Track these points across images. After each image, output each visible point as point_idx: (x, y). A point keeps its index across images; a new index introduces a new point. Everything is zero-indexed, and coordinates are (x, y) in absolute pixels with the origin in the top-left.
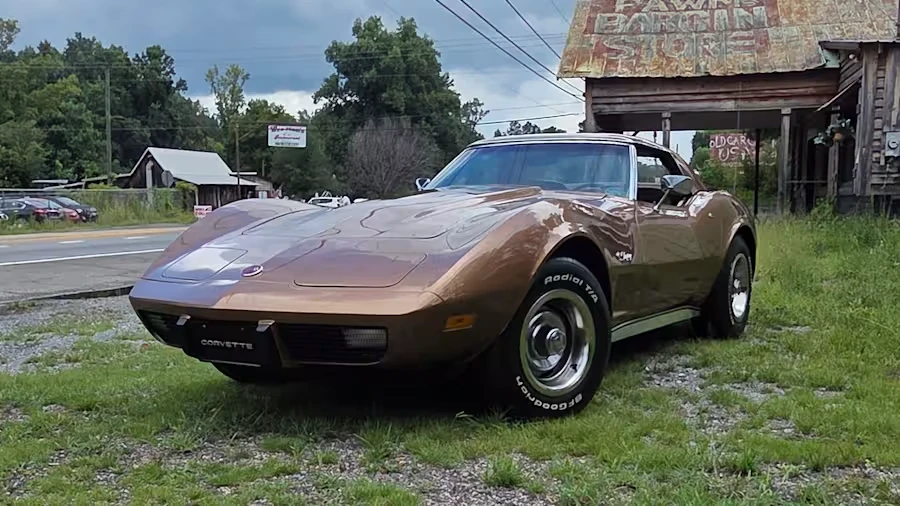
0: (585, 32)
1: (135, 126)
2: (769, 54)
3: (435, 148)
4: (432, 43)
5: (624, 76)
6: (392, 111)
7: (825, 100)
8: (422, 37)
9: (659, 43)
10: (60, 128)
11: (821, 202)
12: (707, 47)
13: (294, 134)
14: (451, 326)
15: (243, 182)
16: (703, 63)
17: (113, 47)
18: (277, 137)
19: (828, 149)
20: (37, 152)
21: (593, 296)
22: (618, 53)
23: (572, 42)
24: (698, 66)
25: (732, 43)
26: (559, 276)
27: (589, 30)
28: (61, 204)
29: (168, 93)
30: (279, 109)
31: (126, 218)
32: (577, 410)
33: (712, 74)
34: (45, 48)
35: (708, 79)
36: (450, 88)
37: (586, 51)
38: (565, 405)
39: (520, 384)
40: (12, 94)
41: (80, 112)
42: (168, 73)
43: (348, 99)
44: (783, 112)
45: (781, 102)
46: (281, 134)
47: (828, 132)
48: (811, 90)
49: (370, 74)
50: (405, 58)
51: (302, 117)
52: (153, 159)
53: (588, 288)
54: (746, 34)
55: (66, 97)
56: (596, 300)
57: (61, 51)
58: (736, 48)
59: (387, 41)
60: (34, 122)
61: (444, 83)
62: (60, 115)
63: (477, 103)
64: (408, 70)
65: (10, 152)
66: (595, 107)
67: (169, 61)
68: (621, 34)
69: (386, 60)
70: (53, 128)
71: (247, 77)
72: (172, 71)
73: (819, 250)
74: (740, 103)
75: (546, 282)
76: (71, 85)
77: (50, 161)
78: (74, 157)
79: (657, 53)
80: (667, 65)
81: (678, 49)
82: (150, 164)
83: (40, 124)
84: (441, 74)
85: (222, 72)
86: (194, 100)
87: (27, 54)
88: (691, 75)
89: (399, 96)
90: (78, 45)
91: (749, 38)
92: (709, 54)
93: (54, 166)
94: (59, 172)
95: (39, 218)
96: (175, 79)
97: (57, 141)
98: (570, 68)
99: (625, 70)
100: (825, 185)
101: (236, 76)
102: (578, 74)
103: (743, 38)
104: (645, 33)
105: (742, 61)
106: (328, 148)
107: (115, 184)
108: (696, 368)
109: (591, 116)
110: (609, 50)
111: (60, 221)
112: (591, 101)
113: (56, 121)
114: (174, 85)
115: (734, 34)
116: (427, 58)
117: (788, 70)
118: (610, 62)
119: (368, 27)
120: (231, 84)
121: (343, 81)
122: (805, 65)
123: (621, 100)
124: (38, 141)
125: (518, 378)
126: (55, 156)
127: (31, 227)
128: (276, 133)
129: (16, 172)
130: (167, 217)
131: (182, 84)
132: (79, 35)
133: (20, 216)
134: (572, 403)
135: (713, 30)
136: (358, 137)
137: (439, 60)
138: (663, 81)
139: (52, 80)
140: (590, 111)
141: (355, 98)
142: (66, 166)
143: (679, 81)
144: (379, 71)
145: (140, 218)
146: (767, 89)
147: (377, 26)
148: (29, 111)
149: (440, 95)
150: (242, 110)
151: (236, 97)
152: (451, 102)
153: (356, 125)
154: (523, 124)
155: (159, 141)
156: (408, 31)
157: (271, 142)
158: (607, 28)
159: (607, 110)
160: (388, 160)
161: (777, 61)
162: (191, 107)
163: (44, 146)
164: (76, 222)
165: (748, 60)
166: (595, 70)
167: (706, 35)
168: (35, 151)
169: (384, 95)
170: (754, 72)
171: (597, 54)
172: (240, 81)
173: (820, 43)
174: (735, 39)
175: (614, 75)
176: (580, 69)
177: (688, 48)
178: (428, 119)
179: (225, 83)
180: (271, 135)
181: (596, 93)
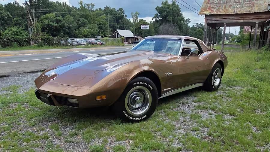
0: (207, 3)
1: (116, 25)
2: (254, 7)
3: (178, 29)
4: (179, 6)
5: (215, 14)
6: (169, 21)
7: (267, 19)
8: (177, 4)
9: (225, 6)
10: (101, 25)
11: (265, 46)
12: (237, 6)
13: (146, 27)
14: (98, 98)
15: (135, 37)
16: (236, 10)
17: (113, 8)
18: (143, 27)
19: (268, 32)
20: (97, 30)
21: (151, 88)
22: (214, 8)
23: (203, 6)
24: (234, 11)
25: (245, 5)
26: (139, 83)
27: (208, 3)
28: (98, 41)
29: (123, 18)
30: (145, 21)
31: (110, 44)
32: (145, 119)
33: (238, 13)
34: (100, 9)
35: (237, 14)
36: (183, 16)
37: (206, 8)
38: (141, 118)
39: (125, 113)
40: (93, 18)
41: (105, 22)
42: (123, 14)
43: (160, 19)
44: (256, 23)
45: (256, 20)
46: (144, 26)
47: (267, 28)
48: (264, 17)
49: (165, 13)
50: (173, 9)
51: (151, 23)
52: (117, 32)
53: (149, 85)
54: (248, 3)
55: (103, 19)
56: (152, 89)
57: (103, 9)
58: (245, 6)
59: (169, 5)
60: (96, 24)
61: (181, 15)
62: (102, 23)
63: (189, 19)
64: (173, 12)
65: (92, 30)
66: (207, 22)
67: (124, 11)
68: (216, 3)
69: (169, 10)
70: (100, 25)
71: (139, 14)
72: (124, 13)
73: (258, 60)
74: (245, 20)
75: (134, 84)
76: (104, 16)
77: (99, 32)
78: (104, 31)
79: (224, 8)
80: (226, 11)
81: (230, 7)
82: (117, 33)
83: (97, 25)
84: (181, 13)
85: (134, 13)
86: (129, 19)
87: (97, 10)
88: (232, 13)
89: (170, 18)
90: (107, 8)
91: (249, 4)
92: (238, 8)
93: (100, 33)
94: (100, 34)
95: (93, 44)
96: (125, 15)
97: (101, 28)
98: (202, 12)
99: (216, 12)
100: (267, 41)
101: (137, 14)
102: (203, 14)
103: (248, 4)
104: (222, 3)
105: (246, 10)
106: (155, 30)
107: (109, 37)
108: (195, 102)
109: (206, 24)
110: (212, 8)
111: (97, 45)
112: (206, 20)
113: (101, 24)
114: (124, 16)
115: (245, 3)
116: (177, 9)
117: (258, 12)
118: (212, 11)
119: (165, 3)
120: (136, 15)
121: (159, 15)
122: (263, 11)
123: (214, 20)
124: (97, 28)
125: (124, 111)
126: (100, 31)
127: (91, 46)
128: (143, 26)
129: (92, 34)
130: (118, 44)
131: (126, 16)
132: (106, 6)
133: (89, 44)
134: (143, 118)
135: (240, 2)
136: (161, 27)
137: (180, 10)
138: (225, 15)
139: (101, 15)
140: (206, 22)
141: (161, 18)
142: (102, 33)
143: (229, 15)
144: (167, 12)
145: (113, 44)
146: (253, 17)
147: (167, 2)
148: (96, 22)
149: (180, 17)
150: (138, 21)
151: (137, 18)
152: (182, 19)
153: (161, 24)
154: (199, 24)
155: (121, 28)
156: (174, 3)
157: (142, 28)
158: (213, 2)
159: (210, 22)
160: (167, 32)
161: (256, 10)
162: (128, 21)
163: (98, 29)
164: (100, 45)
165: (248, 9)
166: (208, 13)
167: (238, 3)
168: (96, 30)
169: (167, 18)
170: (249, 12)
171: (209, 9)
172: (137, 15)
173: (268, 5)
174: (246, 4)
175: (213, 14)
176: (204, 13)
177: (232, 7)
178: (177, 23)
179: (134, 16)
180: (142, 27)
181: (207, 18)
